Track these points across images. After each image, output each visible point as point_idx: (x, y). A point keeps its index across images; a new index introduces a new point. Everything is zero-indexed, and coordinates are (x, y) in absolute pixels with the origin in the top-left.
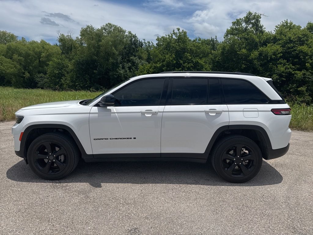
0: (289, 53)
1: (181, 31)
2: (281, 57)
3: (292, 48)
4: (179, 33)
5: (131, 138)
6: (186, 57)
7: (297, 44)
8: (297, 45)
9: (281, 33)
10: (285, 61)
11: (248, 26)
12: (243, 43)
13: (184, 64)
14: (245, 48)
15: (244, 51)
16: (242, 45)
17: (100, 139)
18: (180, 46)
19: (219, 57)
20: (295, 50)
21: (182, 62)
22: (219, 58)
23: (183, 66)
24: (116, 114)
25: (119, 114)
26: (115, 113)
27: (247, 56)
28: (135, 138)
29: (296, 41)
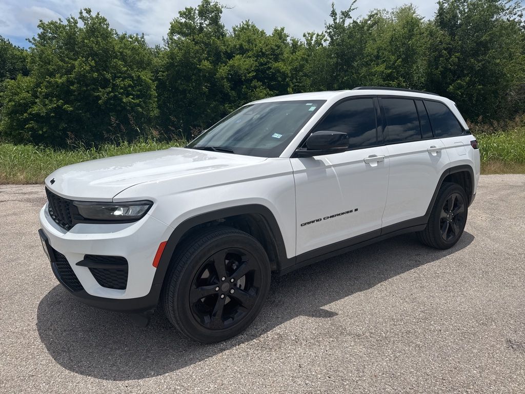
0: (263, 72)
1: (94, 14)
2: (254, 77)
3: (266, 64)
4: (92, 18)
5: (351, 211)
6: (115, 67)
7: (271, 59)
8: (271, 61)
9: (249, 40)
10: (260, 83)
11: (203, 21)
12: (203, 51)
13: (114, 80)
14: (207, 59)
15: (206, 64)
16: (201, 55)
17: (310, 223)
18: (99, 45)
19: (163, 72)
20: (270, 68)
21: (108, 76)
22: (164, 74)
23: (114, 85)
24: (333, 168)
25: (337, 168)
26: (330, 167)
27: (213, 73)
28: (356, 210)
29: (269, 54)
